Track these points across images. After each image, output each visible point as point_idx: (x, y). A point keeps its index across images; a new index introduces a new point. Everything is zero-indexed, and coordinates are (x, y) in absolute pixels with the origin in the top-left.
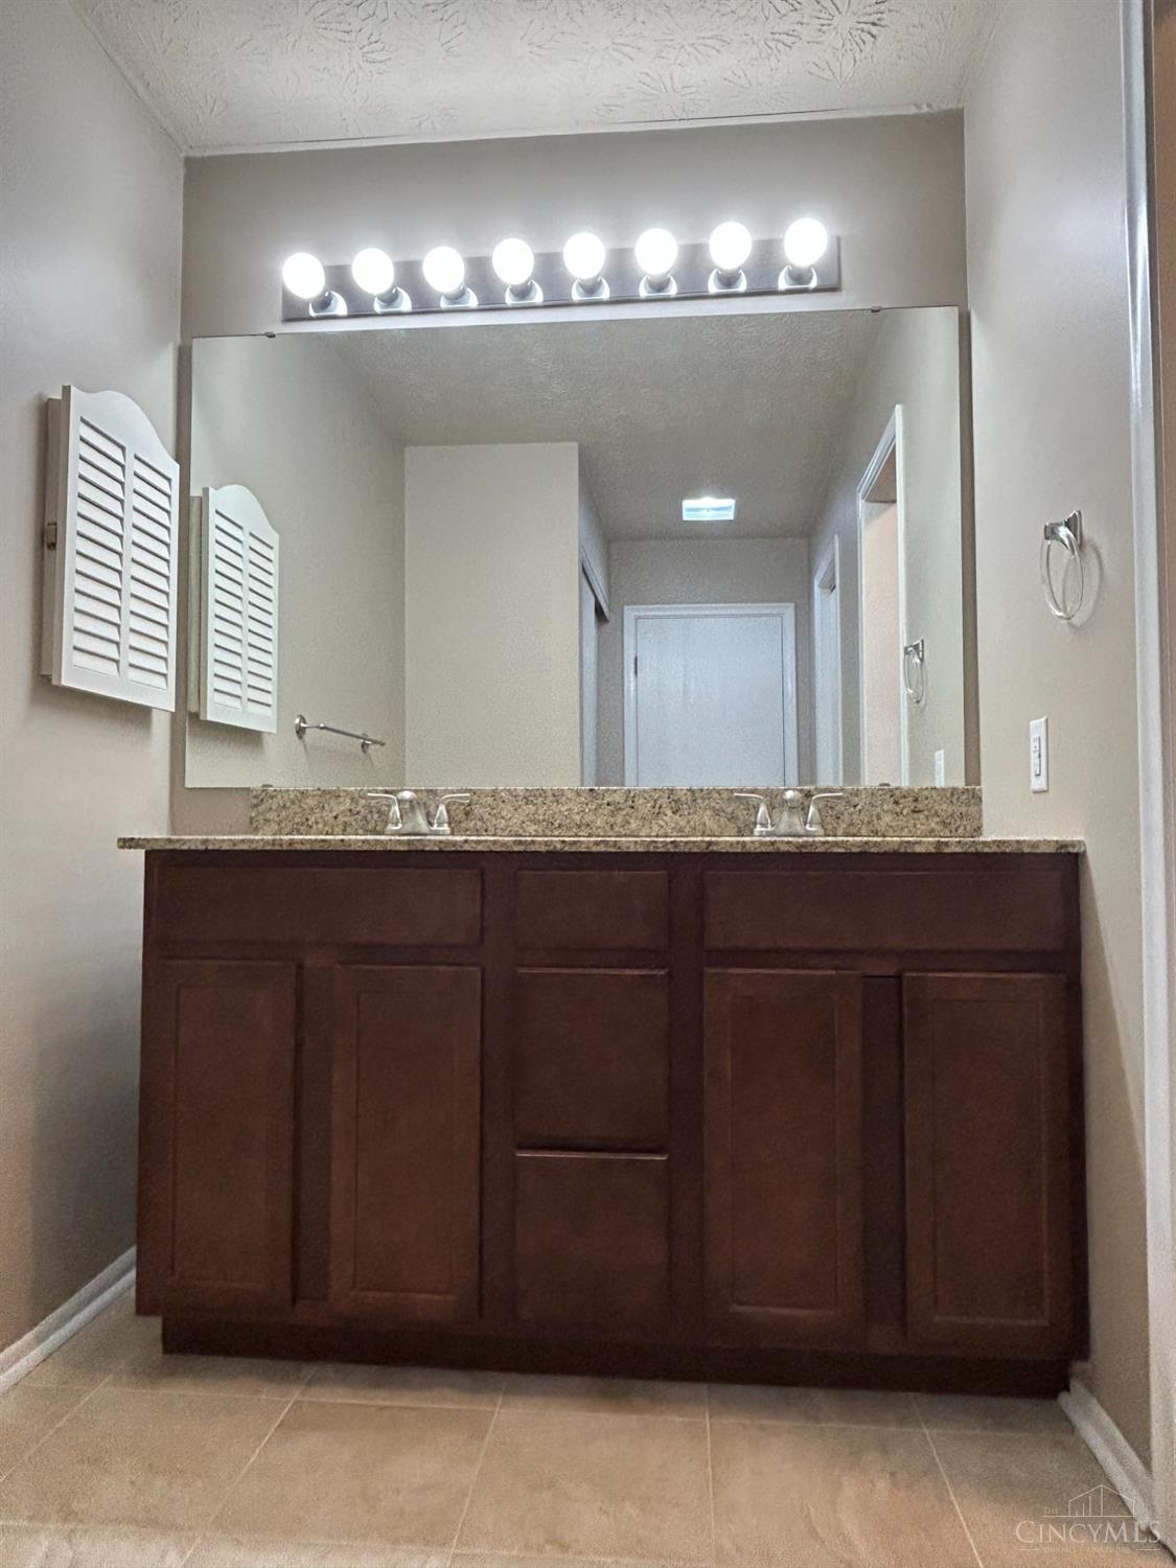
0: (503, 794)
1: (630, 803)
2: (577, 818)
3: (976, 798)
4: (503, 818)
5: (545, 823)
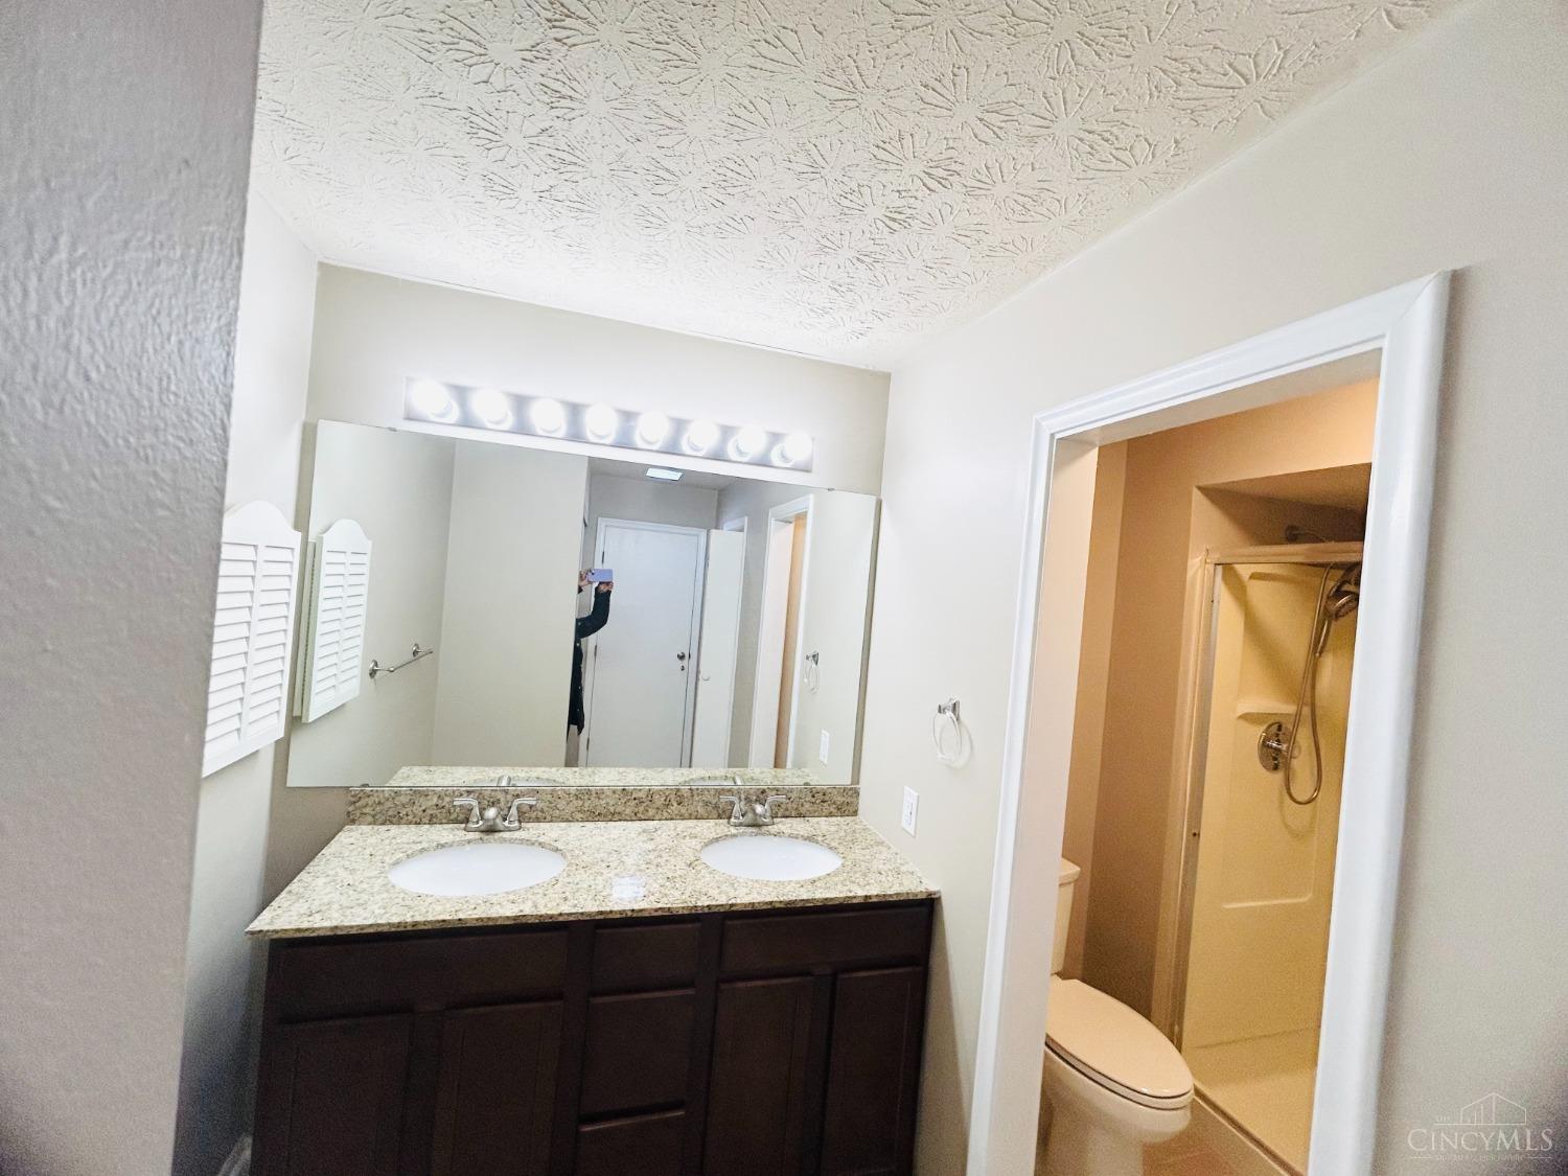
1: (650, 798)
3: (857, 793)
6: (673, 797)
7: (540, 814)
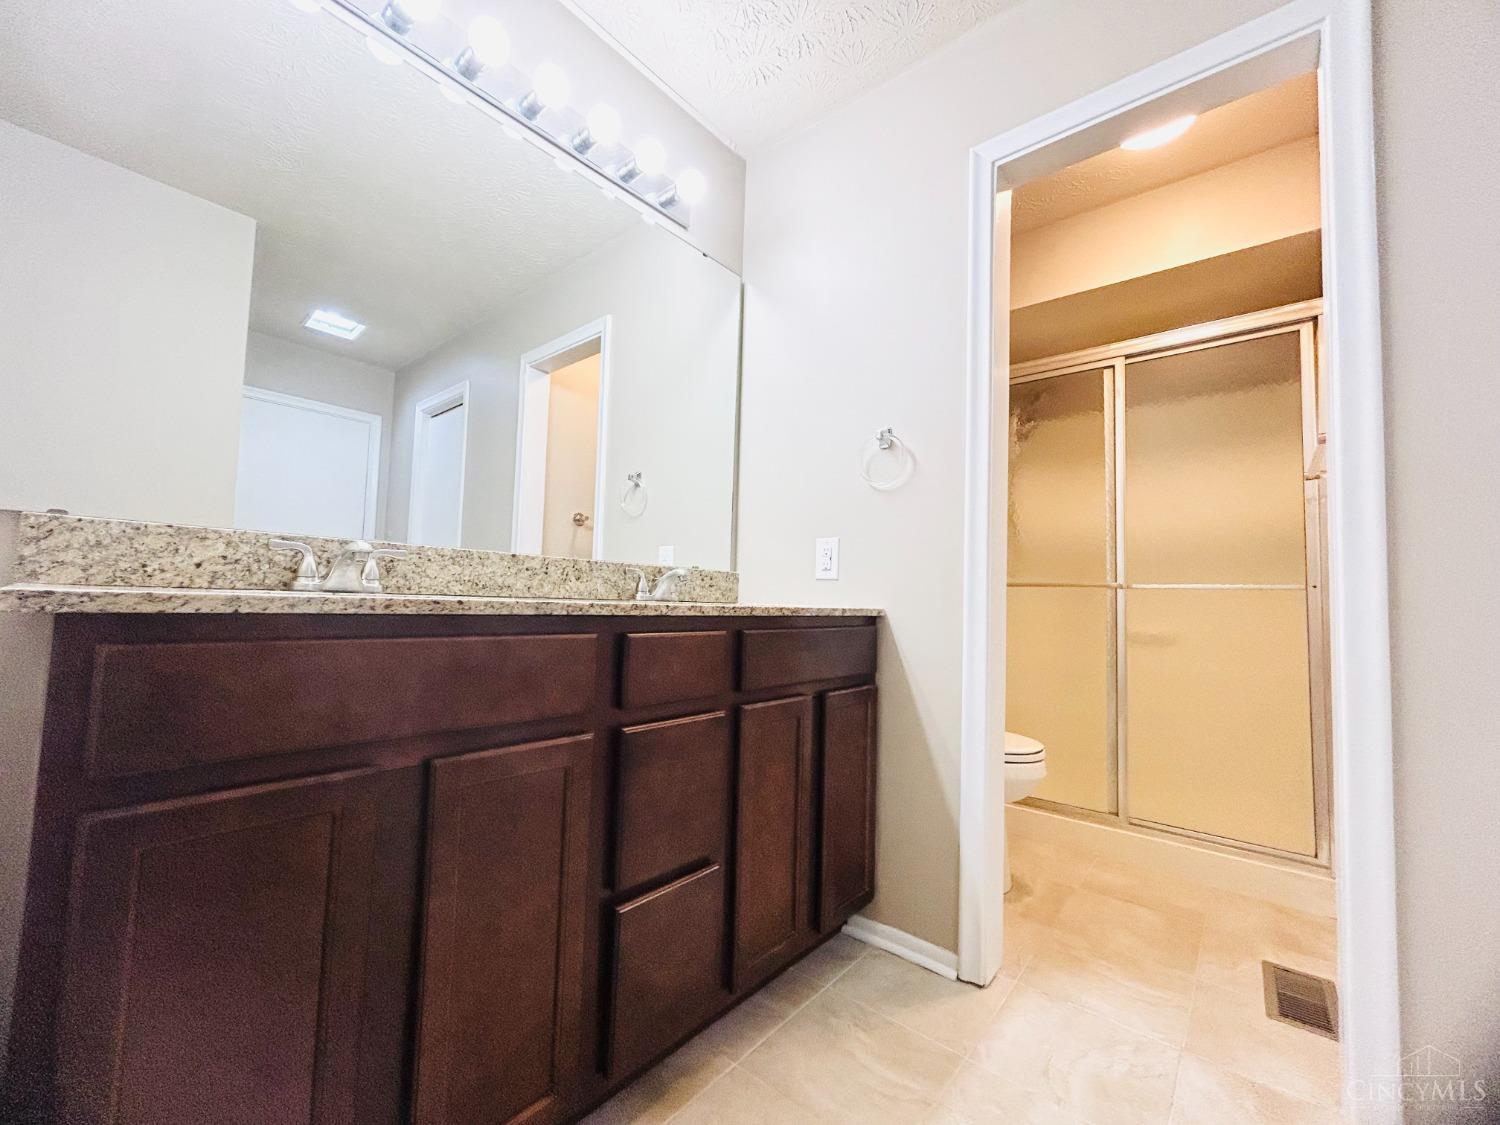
0: (429, 553)
1: (544, 570)
2: (500, 581)
3: (736, 579)
4: (428, 576)
5: (470, 584)
6: (570, 570)
7: (402, 582)
